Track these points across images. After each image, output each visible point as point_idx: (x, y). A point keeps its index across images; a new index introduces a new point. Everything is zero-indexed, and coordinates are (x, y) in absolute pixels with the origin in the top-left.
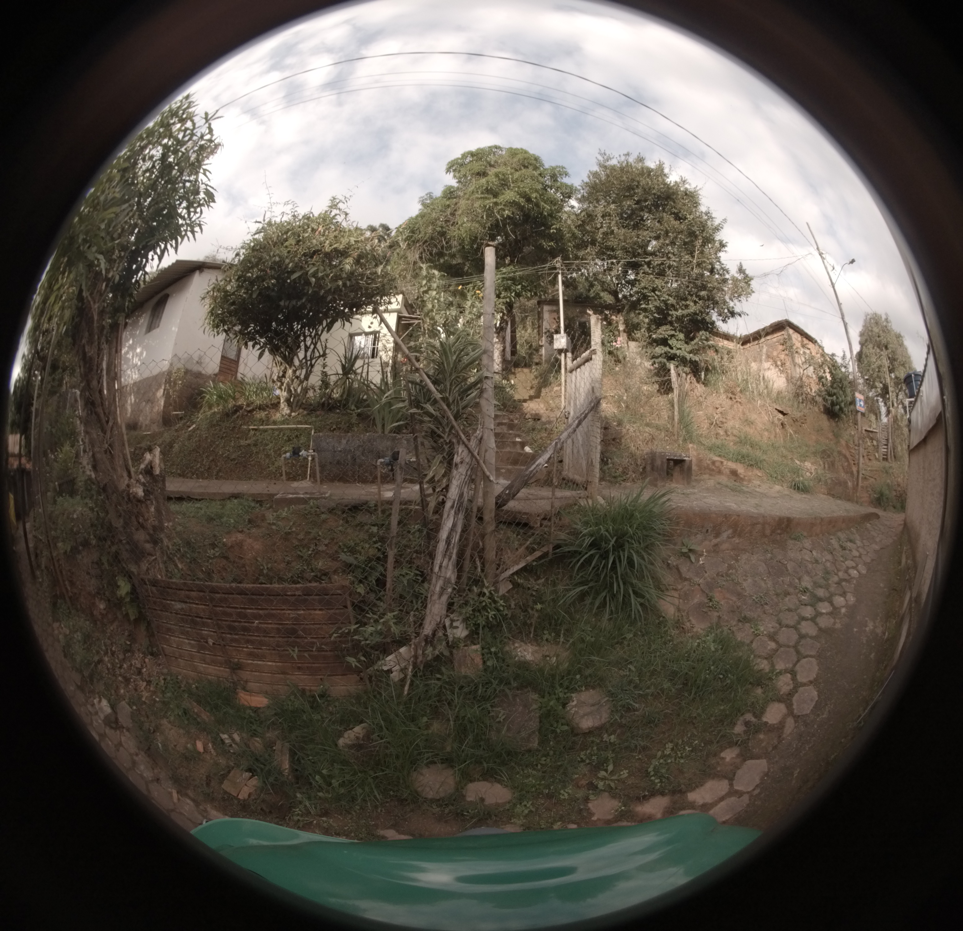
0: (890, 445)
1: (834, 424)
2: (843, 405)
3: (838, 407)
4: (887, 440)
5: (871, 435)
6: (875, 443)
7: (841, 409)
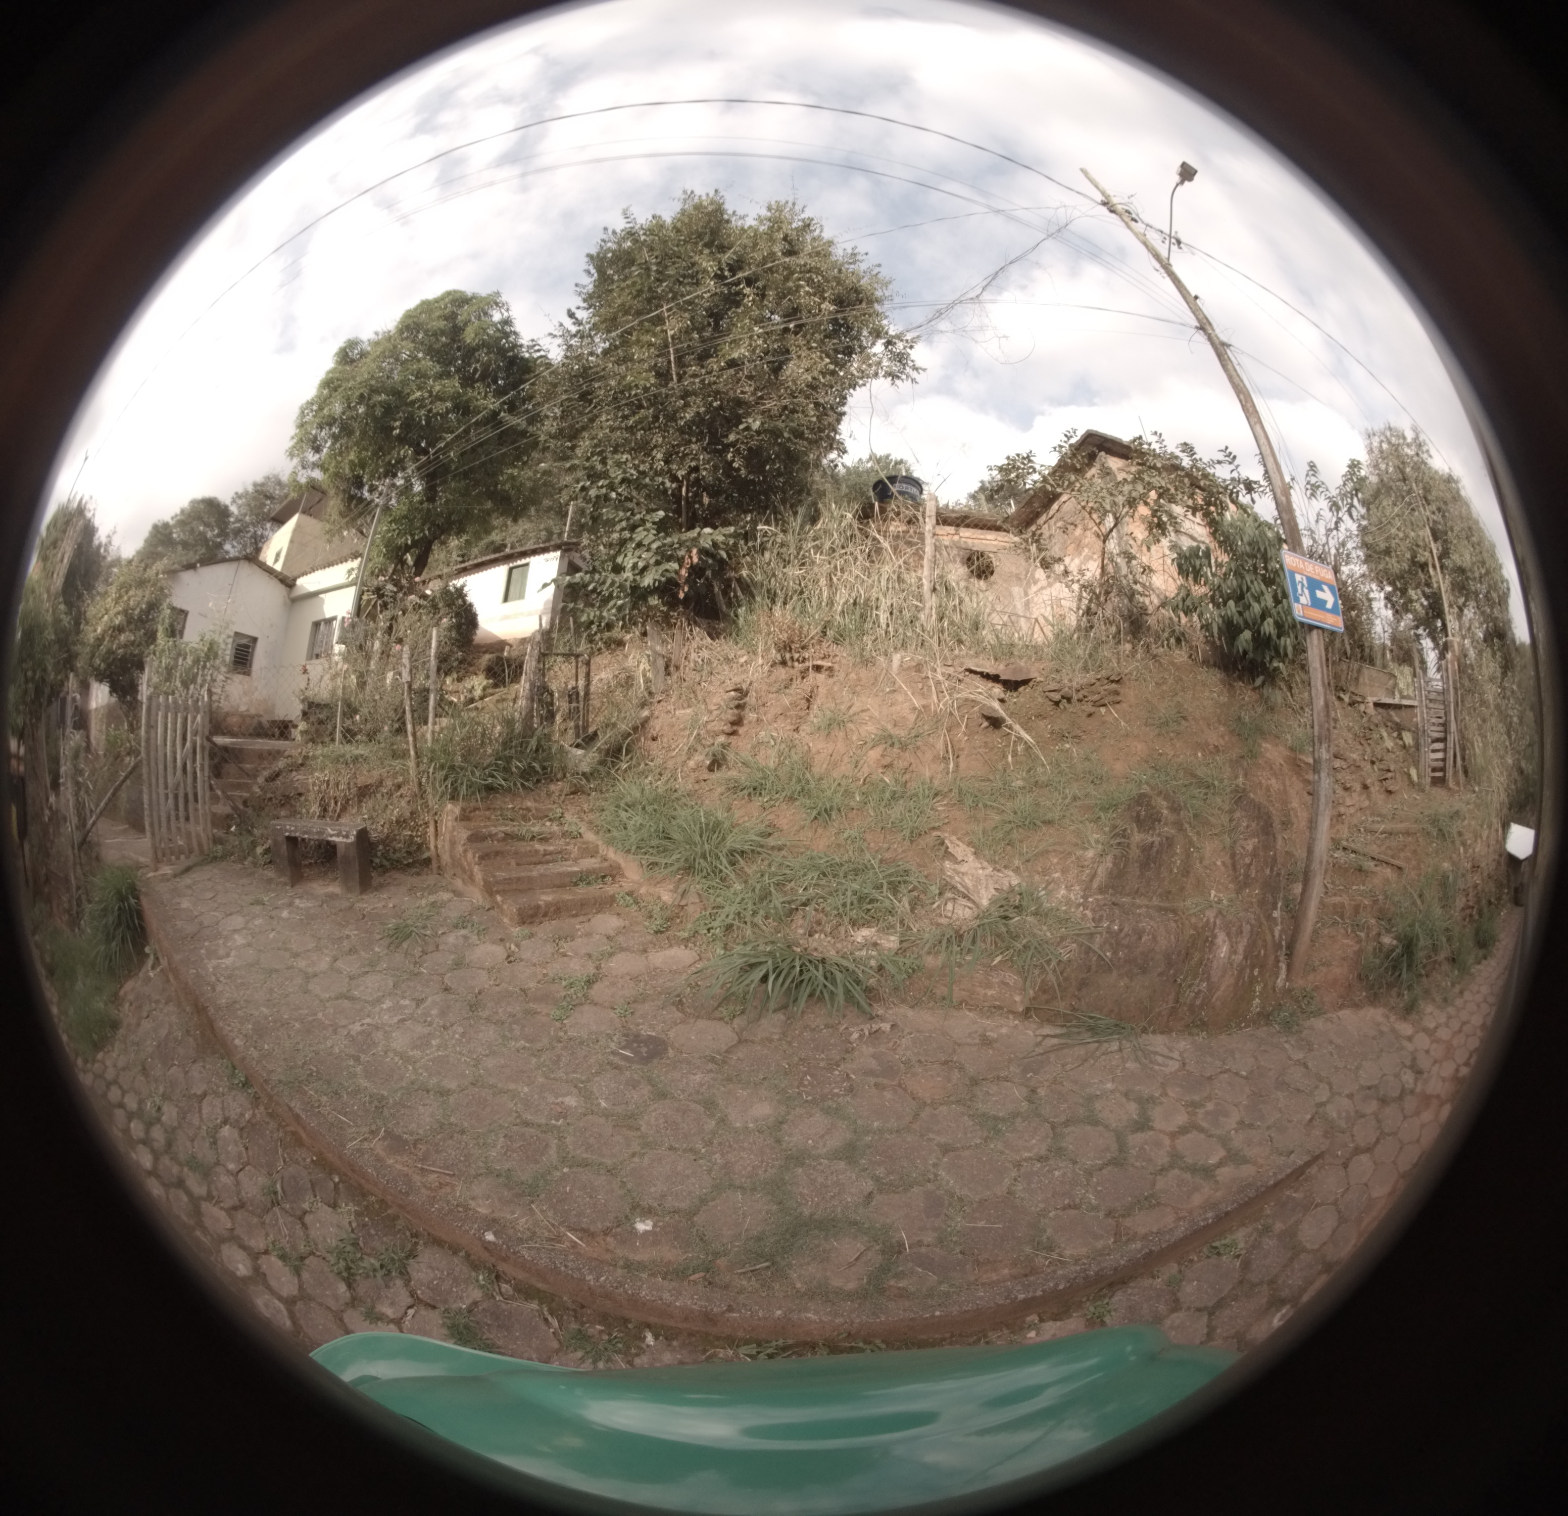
0: (1453, 737)
1: (1249, 695)
2: (1268, 627)
3: (1247, 635)
4: (1445, 725)
5: (1395, 716)
6: (1408, 738)
7: (1262, 642)
